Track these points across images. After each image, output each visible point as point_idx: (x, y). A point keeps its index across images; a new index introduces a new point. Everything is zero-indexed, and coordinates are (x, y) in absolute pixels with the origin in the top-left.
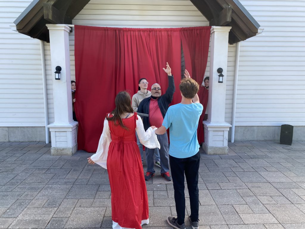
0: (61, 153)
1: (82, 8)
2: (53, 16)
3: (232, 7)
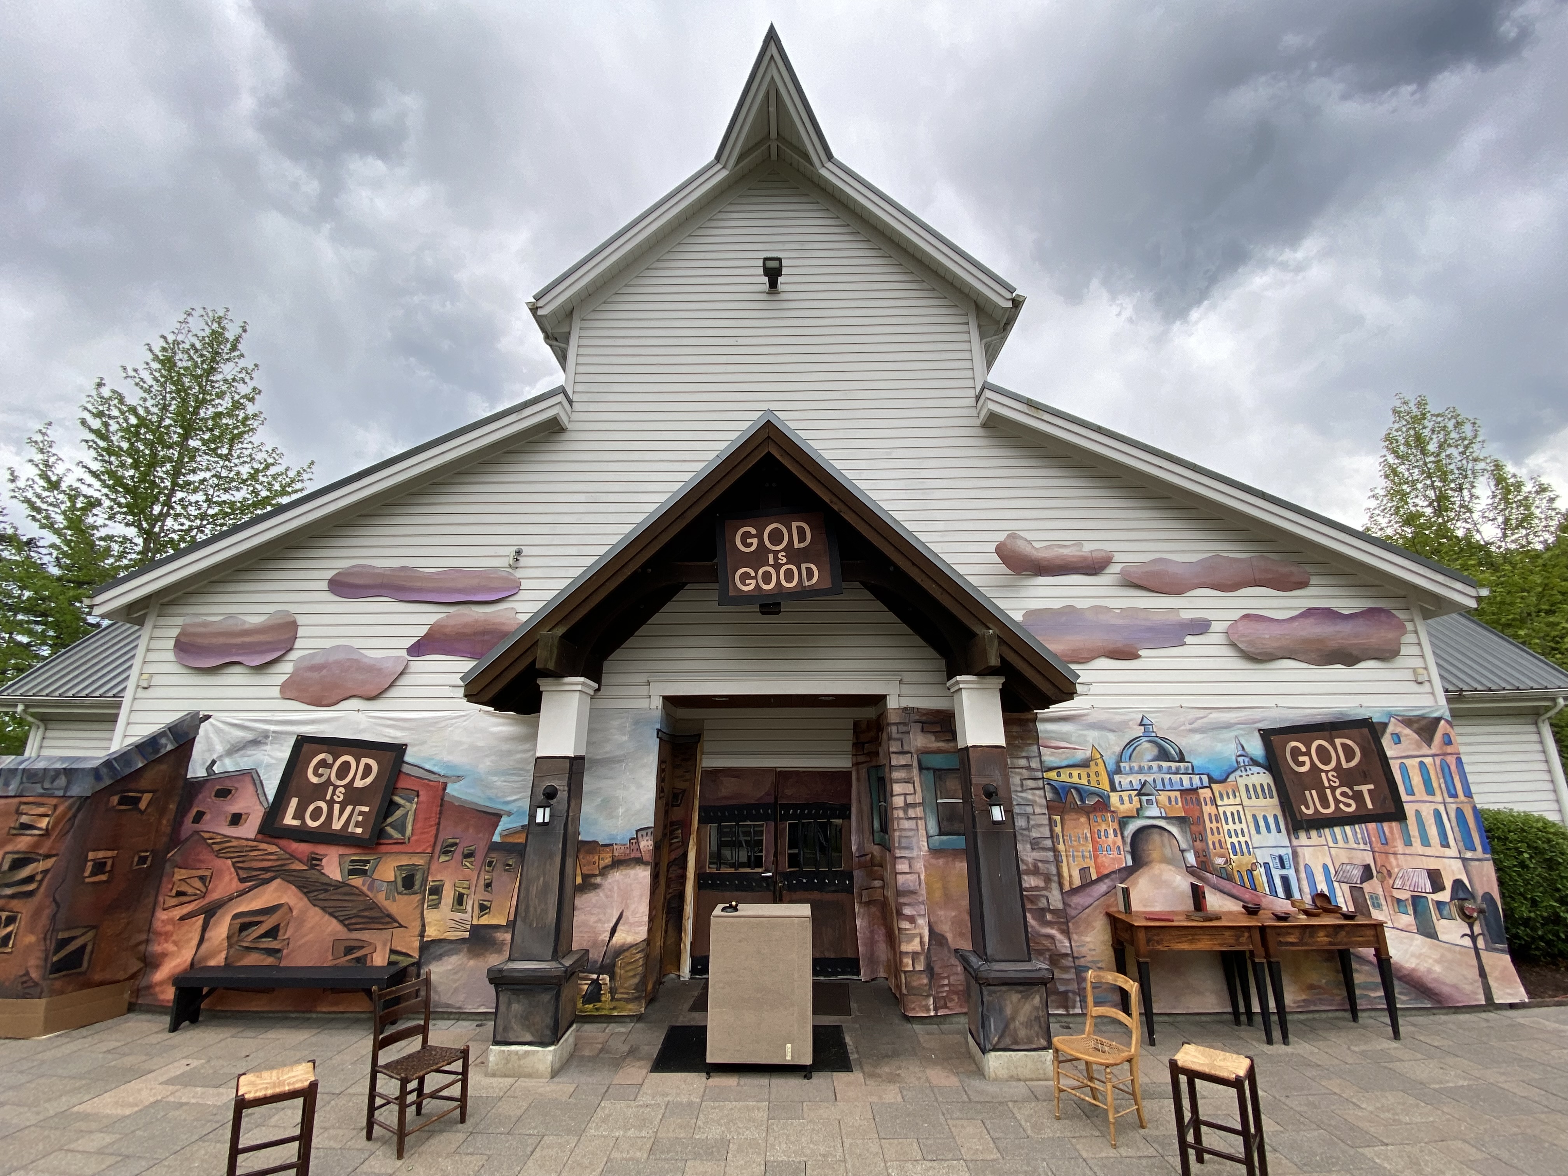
2: (558, 661)
3: (997, 633)
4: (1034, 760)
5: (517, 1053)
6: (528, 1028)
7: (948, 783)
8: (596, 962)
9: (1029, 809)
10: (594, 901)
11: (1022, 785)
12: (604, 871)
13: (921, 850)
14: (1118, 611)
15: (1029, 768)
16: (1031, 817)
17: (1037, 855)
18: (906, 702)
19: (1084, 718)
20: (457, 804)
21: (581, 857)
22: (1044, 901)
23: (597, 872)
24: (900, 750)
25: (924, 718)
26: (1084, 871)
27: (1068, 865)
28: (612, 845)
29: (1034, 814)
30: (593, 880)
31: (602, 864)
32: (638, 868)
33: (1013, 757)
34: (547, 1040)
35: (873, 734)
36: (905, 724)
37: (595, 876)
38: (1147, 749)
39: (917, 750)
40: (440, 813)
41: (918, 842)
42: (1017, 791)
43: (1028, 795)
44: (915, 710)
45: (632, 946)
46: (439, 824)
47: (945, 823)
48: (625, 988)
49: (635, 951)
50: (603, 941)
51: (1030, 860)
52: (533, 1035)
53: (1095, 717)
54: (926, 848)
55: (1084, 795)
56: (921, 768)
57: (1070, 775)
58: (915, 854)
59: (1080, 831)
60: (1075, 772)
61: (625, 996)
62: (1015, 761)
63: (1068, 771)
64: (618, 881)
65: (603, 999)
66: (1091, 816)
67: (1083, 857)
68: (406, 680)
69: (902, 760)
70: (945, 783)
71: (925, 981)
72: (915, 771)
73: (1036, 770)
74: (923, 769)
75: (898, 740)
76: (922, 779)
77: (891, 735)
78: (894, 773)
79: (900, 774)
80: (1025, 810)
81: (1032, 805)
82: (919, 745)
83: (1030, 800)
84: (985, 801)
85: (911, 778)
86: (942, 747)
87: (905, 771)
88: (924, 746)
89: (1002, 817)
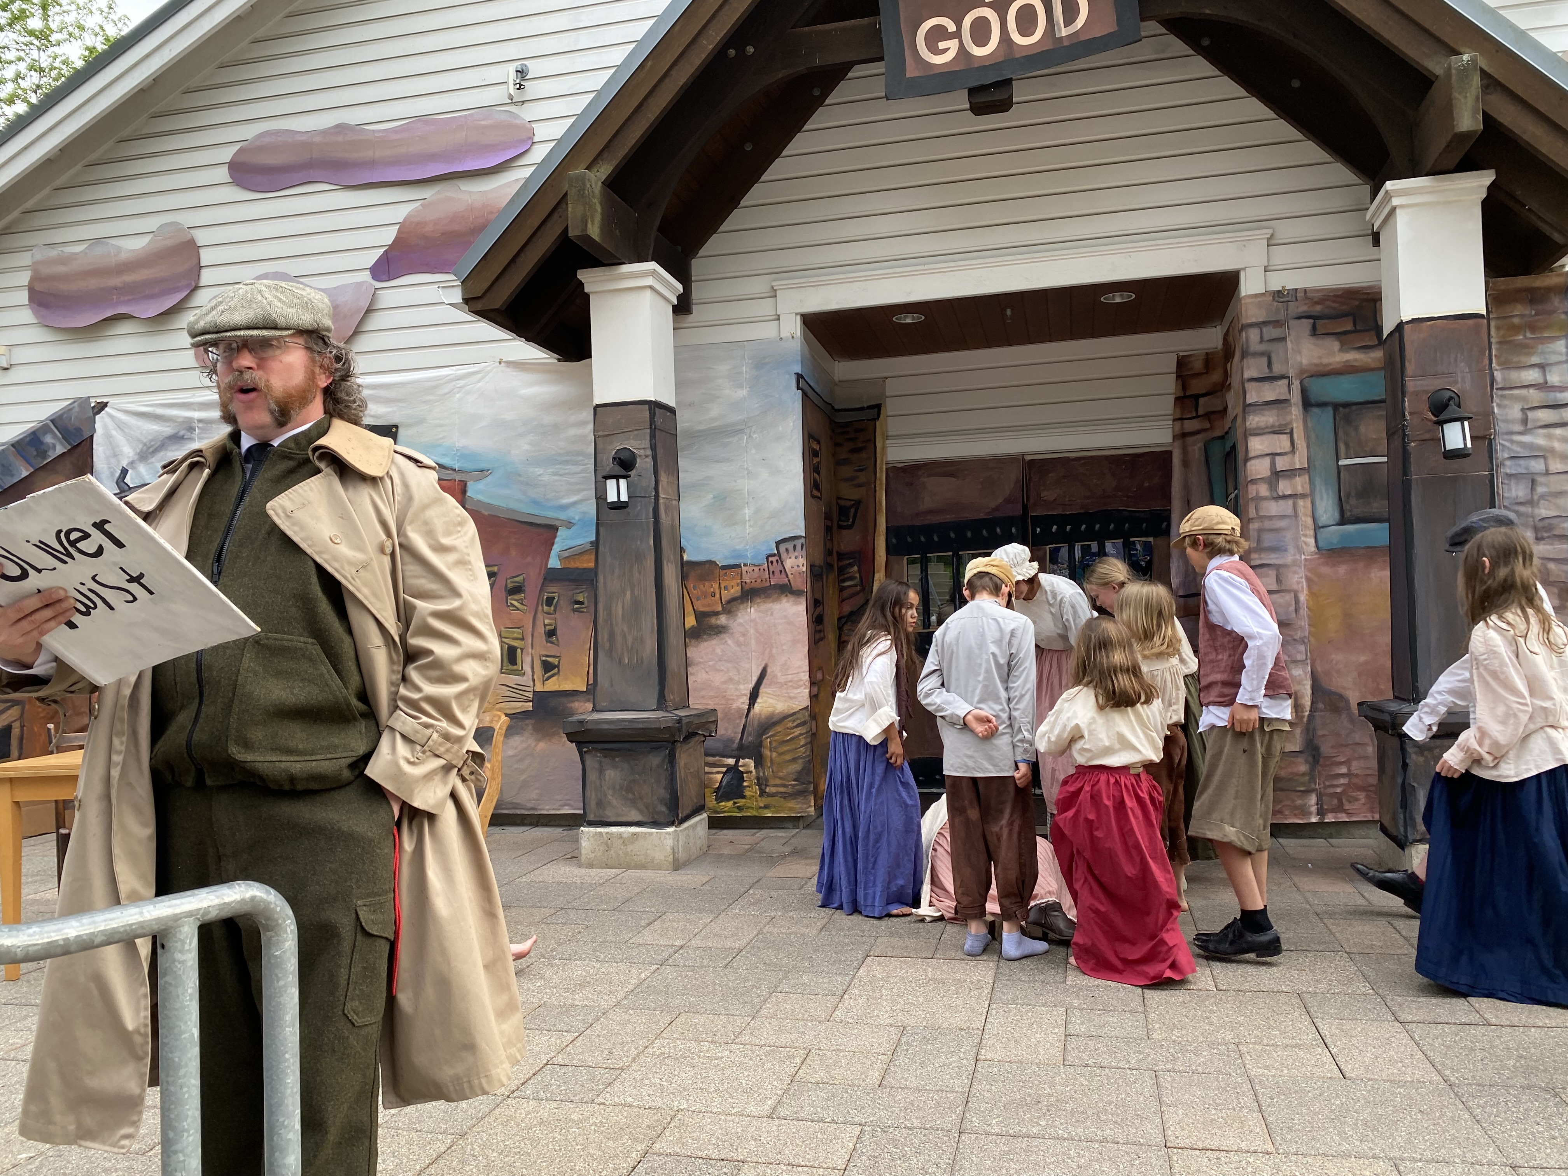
0: (626, 854)
1: (733, 202)
2: (606, 227)
3: (1480, 61)
4: (1553, 369)
5: (620, 835)
6: (633, 803)
7: (1362, 429)
8: (732, 741)
9: (1537, 466)
10: (718, 651)
11: (1525, 421)
12: (730, 606)
13: (1300, 551)
15: (1543, 386)
16: (1540, 479)
17: (1544, 548)
18: (1280, 281)
20: (486, 511)
21: (691, 586)
23: (720, 609)
24: (1265, 373)
25: (1319, 308)
28: (739, 566)
29: (1547, 473)
30: (713, 621)
31: (726, 595)
32: (784, 600)
33: (1507, 366)
34: (662, 819)
35: (1216, 377)
36: (1277, 323)
37: (716, 614)
39: (1302, 371)
41: (1296, 539)
42: (1512, 433)
43: (1538, 439)
44: (1300, 295)
45: (784, 717)
47: (1353, 501)
48: (780, 778)
49: (791, 725)
50: (739, 710)
52: (641, 812)
54: (1312, 548)
56: (1307, 404)
58: (1289, 558)
61: (782, 790)
62: (1514, 375)
64: (754, 621)
65: (747, 793)
68: (377, 321)
69: (1270, 392)
70: (1356, 429)
71: (1303, 768)
72: (1296, 412)
73: (1558, 389)
74: (1312, 405)
75: (1262, 354)
76: (1310, 425)
77: (1248, 347)
78: (1251, 418)
79: (1264, 419)
80: (1527, 468)
81: (1544, 457)
82: (1305, 362)
83: (1539, 448)
84: (1430, 420)
85: (1286, 425)
86: (1355, 360)
87: (1275, 412)
88: (1316, 361)
89: (1465, 444)
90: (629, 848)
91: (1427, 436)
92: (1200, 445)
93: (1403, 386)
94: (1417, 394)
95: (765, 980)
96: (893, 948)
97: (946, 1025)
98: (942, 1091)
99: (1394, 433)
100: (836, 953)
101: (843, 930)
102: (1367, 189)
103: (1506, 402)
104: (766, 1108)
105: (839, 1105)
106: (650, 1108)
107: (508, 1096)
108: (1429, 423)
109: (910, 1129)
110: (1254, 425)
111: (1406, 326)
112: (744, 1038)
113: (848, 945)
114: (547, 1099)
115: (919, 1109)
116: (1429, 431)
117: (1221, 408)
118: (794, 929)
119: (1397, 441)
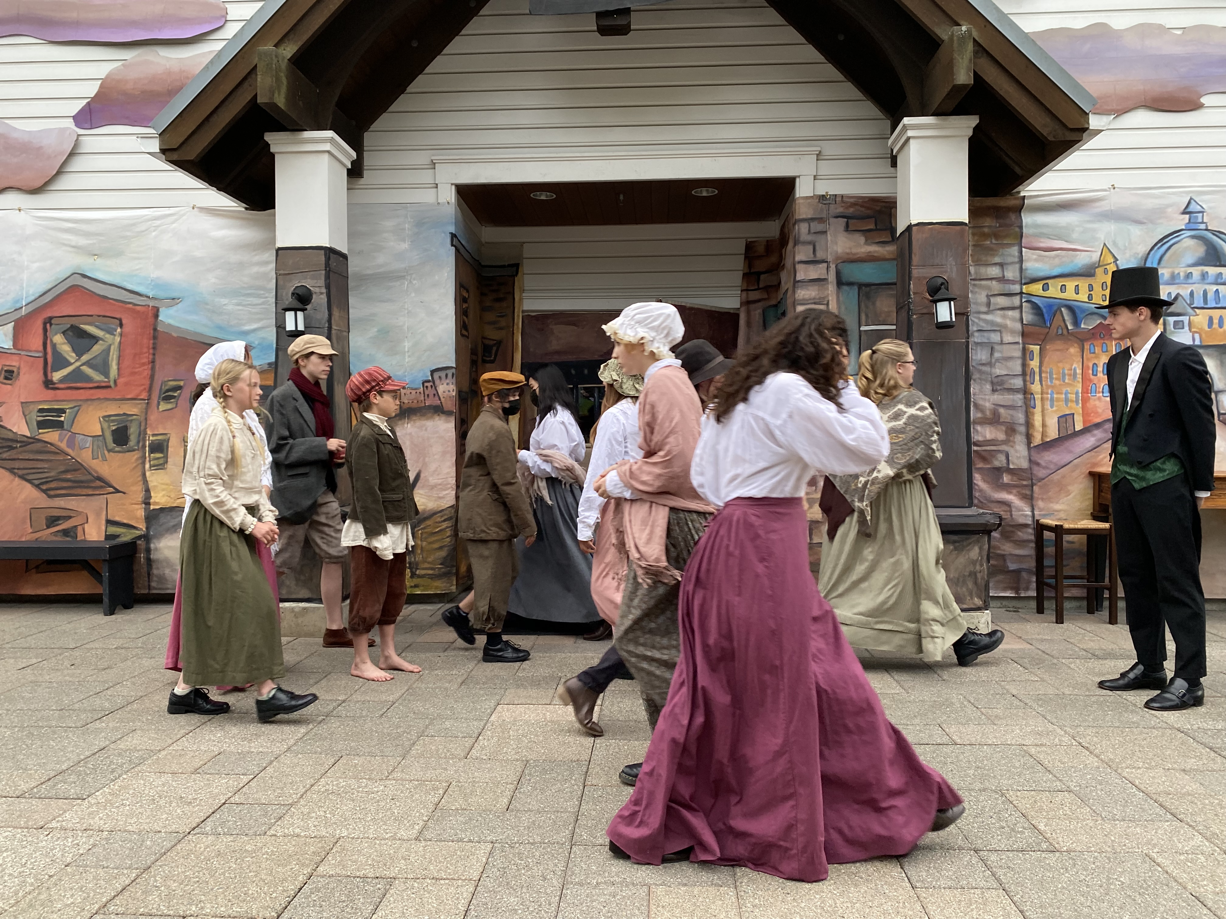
1: (400, 88)
2: (291, 98)
3: (975, 34)
4: (1010, 268)
7: (878, 304)
9: (995, 337)
11: (989, 304)
14: (1179, 32)
15: (1002, 280)
16: (997, 347)
17: (998, 398)
18: (824, 188)
19: (1097, 204)
20: (175, 335)
22: (1002, 458)
24: (811, 257)
25: (851, 210)
26: (1065, 419)
27: (1043, 411)
29: (1002, 343)
32: (437, 418)
33: (978, 263)
35: (773, 259)
36: (821, 220)
38: (1187, 248)
39: (837, 258)
40: (154, 348)
42: (979, 313)
43: (997, 318)
44: (839, 199)
45: (435, 513)
46: (153, 362)
48: (427, 563)
49: (440, 519)
51: (987, 405)
53: (1114, 202)
55: (1080, 315)
56: (840, 283)
57: (1063, 288)
59: (1067, 366)
60: (1071, 285)
61: (428, 572)
62: (983, 270)
63: (1060, 282)
64: (410, 434)
66: (1087, 346)
67: (1067, 400)
68: (79, 164)
69: (814, 272)
70: (874, 304)
72: (831, 288)
73: (1013, 282)
74: (843, 284)
75: (809, 243)
76: (841, 299)
77: (799, 237)
78: (799, 291)
79: (808, 292)
80: (988, 339)
81: (1000, 331)
82: (840, 250)
83: (998, 325)
84: (928, 299)
85: (824, 298)
86: (875, 252)
87: (816, 287)
88: (848, 251)
89: (951, 318)
90: (300, 620)
91: (925, 311)
92: (759, 311)
93: (910, 273)
94: (919, 279)
95: (414, 726)
96: (519, 697)
97: (560, 758)
98: (558, 812)
99: (902, 308)
100: (473, 702)
101: (478, 683)
102: (888, 123)
103: (976, 290)
104: (415, 832)
105: (475, 827)
106: (315, 837)
107: (189, 833)
108: (927, 302)
109: (532, 844)
110: (801, 297)
111: (914, 228)
112: (397, 775)
113: (483, 696)
114: (224, 834)
115: (540, 827)
116: (926, 307)
117: (775, 283)
118: (438, 684)
119: (904, 314)
